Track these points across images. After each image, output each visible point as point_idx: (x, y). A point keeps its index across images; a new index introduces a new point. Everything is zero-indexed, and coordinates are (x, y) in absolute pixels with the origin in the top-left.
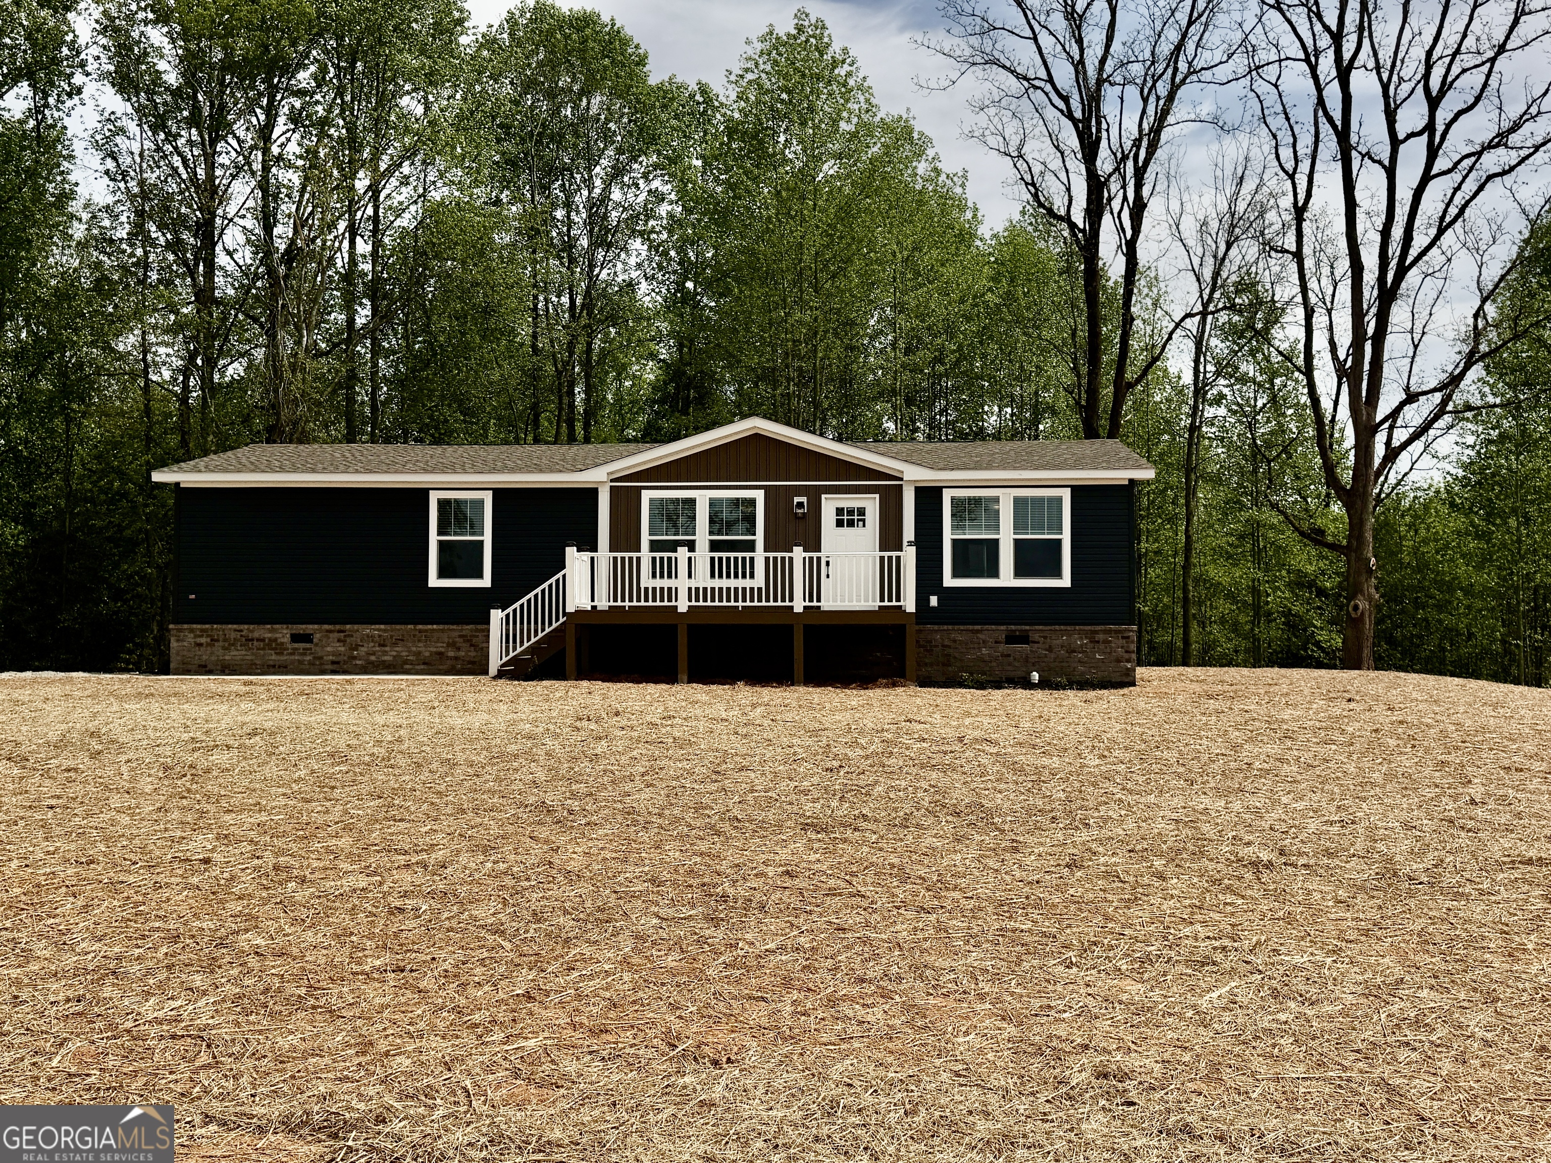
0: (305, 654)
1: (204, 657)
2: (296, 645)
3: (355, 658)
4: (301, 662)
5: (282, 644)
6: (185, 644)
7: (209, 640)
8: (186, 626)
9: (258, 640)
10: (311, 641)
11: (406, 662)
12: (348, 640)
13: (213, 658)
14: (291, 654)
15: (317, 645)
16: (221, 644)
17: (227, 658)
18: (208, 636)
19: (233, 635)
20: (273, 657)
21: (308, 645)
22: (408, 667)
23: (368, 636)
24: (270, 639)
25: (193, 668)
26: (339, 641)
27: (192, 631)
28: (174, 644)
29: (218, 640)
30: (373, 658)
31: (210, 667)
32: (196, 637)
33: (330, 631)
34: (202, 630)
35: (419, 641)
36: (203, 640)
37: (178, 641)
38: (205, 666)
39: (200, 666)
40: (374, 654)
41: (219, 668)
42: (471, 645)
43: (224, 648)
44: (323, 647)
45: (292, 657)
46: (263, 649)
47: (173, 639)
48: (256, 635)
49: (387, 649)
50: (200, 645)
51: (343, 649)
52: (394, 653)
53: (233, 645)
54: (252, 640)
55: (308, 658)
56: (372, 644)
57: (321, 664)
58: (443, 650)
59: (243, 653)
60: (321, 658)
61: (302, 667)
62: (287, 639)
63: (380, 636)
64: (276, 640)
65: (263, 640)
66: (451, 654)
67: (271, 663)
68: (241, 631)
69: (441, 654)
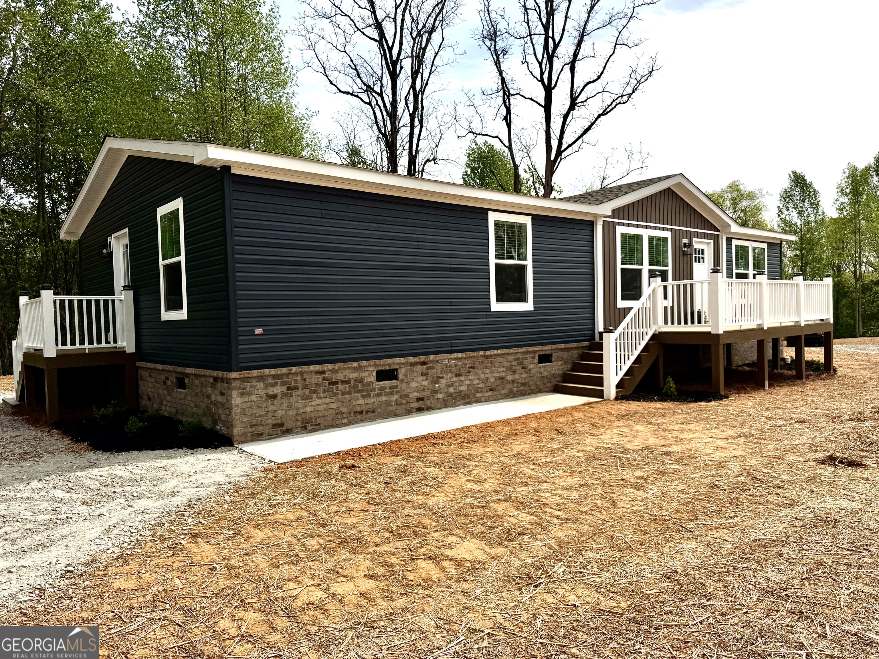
0: (391, 393)
1: (280, 413)
2: (383, 383)
3: (436, 392)
4: (388, 403)
5: (369, 384)
6: (253, 398)
7: (284, 389)
8: (255, 373)
9: (343, 382)
10: (396, 378)
11: (478, 390)
12: (431, 372)
13: (291, 413)
14: (379, 395)
15: (402, 381)
16: (300, 392)
17: (308, 409)
18: (283, 384)
19: (315, 379)
20: (361, 402)
21: (393, 382)
22: (478, 395)
23: (446, 366)
24: (356, 380)
25: (267, 429)
26: (422, 374)
27: (261, 378)
28: (236, 400)
29: (296, 388)
30: (452, 390)
31: (289, 425)
32: (266, 386)
33: (413, 364)
34: (274, 377)
35: (486, 367)
36: (277, 390)
37: (242, 395)
38: (282, 425)
39: (274, 426)
40: (452, 385)
41: (299, 424)
42: (523, 368)
43: (304, 397)
44: (408, 383)
45: (380, 399)
46: (349, 393)
47: (235, 393)
48: (340, 376)
49: (462, 378)
50: (275, 396)
51: (425, 383)
52: (468, 382)
53: (314, 392)
54: (336, 383)
55: (395, 397)
56: (450, 375)
57: (407, 403)
58: (503, 374)
59: (328, 400)
60: (407, 396)
61: (391, 408)
62: (373, 378)
63: (456, 366)
64: (361, 380)
65: (347, 382)
66: (509, 378)
67: (358, 409)
68: (323, 372)
69: (502, 378)
